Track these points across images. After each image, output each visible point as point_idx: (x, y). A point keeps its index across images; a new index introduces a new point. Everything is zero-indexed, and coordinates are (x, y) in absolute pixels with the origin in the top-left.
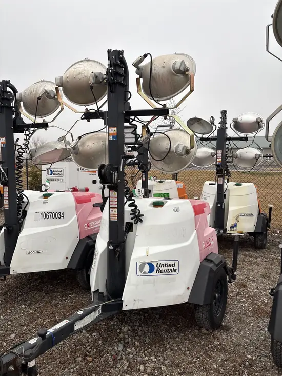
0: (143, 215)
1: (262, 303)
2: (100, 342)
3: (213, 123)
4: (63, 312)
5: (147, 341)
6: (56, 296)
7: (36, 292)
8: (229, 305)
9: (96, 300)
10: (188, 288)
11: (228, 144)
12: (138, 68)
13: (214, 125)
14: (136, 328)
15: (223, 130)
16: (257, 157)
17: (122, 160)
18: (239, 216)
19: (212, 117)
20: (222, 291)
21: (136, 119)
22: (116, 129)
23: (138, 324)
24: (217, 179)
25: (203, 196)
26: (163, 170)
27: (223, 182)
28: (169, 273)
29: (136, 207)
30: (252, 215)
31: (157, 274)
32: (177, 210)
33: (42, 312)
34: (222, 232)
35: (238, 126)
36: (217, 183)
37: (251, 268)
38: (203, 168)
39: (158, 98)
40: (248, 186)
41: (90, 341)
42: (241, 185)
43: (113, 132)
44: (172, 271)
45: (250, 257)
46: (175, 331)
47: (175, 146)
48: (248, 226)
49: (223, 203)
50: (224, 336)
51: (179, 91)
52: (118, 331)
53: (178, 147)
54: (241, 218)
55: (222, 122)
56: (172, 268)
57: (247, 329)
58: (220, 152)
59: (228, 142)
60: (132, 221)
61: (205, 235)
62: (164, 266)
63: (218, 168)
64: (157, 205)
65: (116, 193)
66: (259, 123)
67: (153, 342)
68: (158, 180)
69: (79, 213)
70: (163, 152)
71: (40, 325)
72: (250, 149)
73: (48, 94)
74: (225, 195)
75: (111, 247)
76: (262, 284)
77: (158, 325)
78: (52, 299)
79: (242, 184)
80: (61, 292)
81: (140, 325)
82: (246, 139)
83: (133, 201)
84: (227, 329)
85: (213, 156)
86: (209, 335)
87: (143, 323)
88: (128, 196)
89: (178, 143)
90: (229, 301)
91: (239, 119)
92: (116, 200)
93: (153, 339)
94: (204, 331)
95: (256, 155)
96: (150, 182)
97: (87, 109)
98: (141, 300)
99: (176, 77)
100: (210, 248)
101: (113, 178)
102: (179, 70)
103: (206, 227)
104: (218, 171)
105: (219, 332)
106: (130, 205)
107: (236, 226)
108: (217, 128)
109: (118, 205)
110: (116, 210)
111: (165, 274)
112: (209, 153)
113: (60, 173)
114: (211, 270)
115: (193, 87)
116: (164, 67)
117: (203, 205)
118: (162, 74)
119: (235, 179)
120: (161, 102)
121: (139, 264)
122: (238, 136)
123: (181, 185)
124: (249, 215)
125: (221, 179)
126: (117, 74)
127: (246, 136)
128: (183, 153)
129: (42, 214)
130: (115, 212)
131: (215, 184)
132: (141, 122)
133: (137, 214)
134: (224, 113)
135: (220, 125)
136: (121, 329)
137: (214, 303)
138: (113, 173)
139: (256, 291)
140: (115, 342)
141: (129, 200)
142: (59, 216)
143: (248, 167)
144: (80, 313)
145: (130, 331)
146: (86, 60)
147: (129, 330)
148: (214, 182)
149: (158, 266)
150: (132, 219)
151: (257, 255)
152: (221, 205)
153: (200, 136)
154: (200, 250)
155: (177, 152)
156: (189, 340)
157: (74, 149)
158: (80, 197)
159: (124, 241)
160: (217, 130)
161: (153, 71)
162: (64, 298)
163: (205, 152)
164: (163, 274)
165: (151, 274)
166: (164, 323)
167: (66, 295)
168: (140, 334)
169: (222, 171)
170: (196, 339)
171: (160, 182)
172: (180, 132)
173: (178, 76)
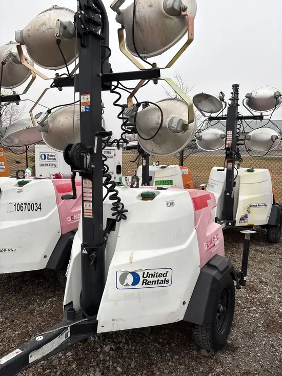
0: (127, 211)
1: (277, 313)
2: (74, 366)
3: (222, 100)
4: (38, 321)
5: (132, 366)
6: (34, 300)
7: (14, 293)
8: (237, 314)
9: (65, 319)
10: (184, 303)
11: (240, 124)
12: (119, 13)
13: (223, 101)
14: (121, 345)
15: (233, 107)
16: (274, 138)
17: (96, 138)
18: (251, 206)
19: (221, 93)
20: (227, 301)
21: (120, 86)
22: (89, 96)
23: (124, 340)
24: (226, 164)
25: (210, 184)
26: (154, 153)
27: (233, 167)
28: (159, 285)
29: (119, 199)
30: (265, 205)
31: (143, 287)
32: (171, 204)
33: (13, 321)
34: (230, 224)
35: (252, 102)
36: (226, 169)
37: (262, 267)
38: (212, 152)
39: (145, 53)
40: (262, 172)
41: (63, 363)
42: (253, 171)
43: (85, 101)
44: (162, 282)
45: (263, 253)
46: (168, 352)
47: (168, 120)
48: (260, 217)
49: (233, 192)
50: (229, 360)
51: (172, 41)
52: (99, 350)
53: (171, 120)
54: (252, 209)
55: (232, 97)
56: (163, 278)
57: (257, 349)
58: (230, 133)
59: (239, 122)
60: (114, 217)
61: (208, 234)
62: (153, 276)
63: (228, 152)
64: (147, 197)
65: (91, 182)
66: (277, 98)
67: (139, 366)
68: (161, 166)
69: (60, 204)
70: (152, 129)
71: (8, 338)
72: (266, 130)
73: (15, 57)
74: (235, 183)
75: (85, 252)
76: (276, 288)
77: (148, 343)
78: (29, 303)
79: (255, 170)
80: (41, 294)
81: (127, 343)
82: (261, 117)
83: (115, 192)
84: (233, 349)
85: (223, 138)
86: (209, 357)
87: (130, 339)
88: (109, 186)
89: (173, 115)
90: (237, 310)
91: (253, 95)
92: (91, 191)
93: (140, 362)
94: (204, 352)
95: (272, 136)
96: (151, 168)
97: (57, 74)
98: (121, 319)
99: (168, 21)
100: (214, 250)
101: (85, 162)
102: (173, 8)
103: (209, 223)
104: (227, 155)
105: (223, 353)
106: (112, 198)
107: (247, 217)
108: (228, 106)
109: (93, 197)
110: (91, 204)
111: (154, 285)
112: (218, 134)
113: (54, 158)
114: (214, 280)
115: (192, 34)
116: (151, 6)
117: (208, 197)
118: (149, 18)
119: (246, 165)
120: (148, 60)
121: (119, 274)
122: (251, 115)
123: (186, 171)
124: (262, 205)
125: (230, 165)
126: (89, 21)
127: (261, 114)
128: (179, 129)
129: (15, 205)
130: (89, 206)
131: (224, 170)
132: (125, 89)
133: (119, 209)
134: (236, 88)
135: (230, 102)
136: (102, 347)
137: (217, 317)
138: (83, 156)
139: (269, 296)
140: (93, 366)
141: (110, 190)
142: (35, 208)
143: (263, 150)
144: (40, 338)
145: (113, 350)
146: (55, 7)
147: (111, 349)
148: (222, 168)
149: (145, 276)
150: (113, 215)
151: (270, 250)
152: (231, 194)
153: (208, 115)
154: (201, 254)
155: (170, 127)
156: (185, 365)
157: (42, 126)
158: (62, 186)
159: (105, 243)
160: (227, 108)
161: (137, 13)
162: (43, 302)
163: (213, 134)
164: (151, 286)
165: (136, 287)
166: (155, 340)
167: (46, 299)
168: (125, 354)
169: (232, 155)
170: (193, 364)
171: (162, 168)
172: (176, 102)
173: (171, 18)
